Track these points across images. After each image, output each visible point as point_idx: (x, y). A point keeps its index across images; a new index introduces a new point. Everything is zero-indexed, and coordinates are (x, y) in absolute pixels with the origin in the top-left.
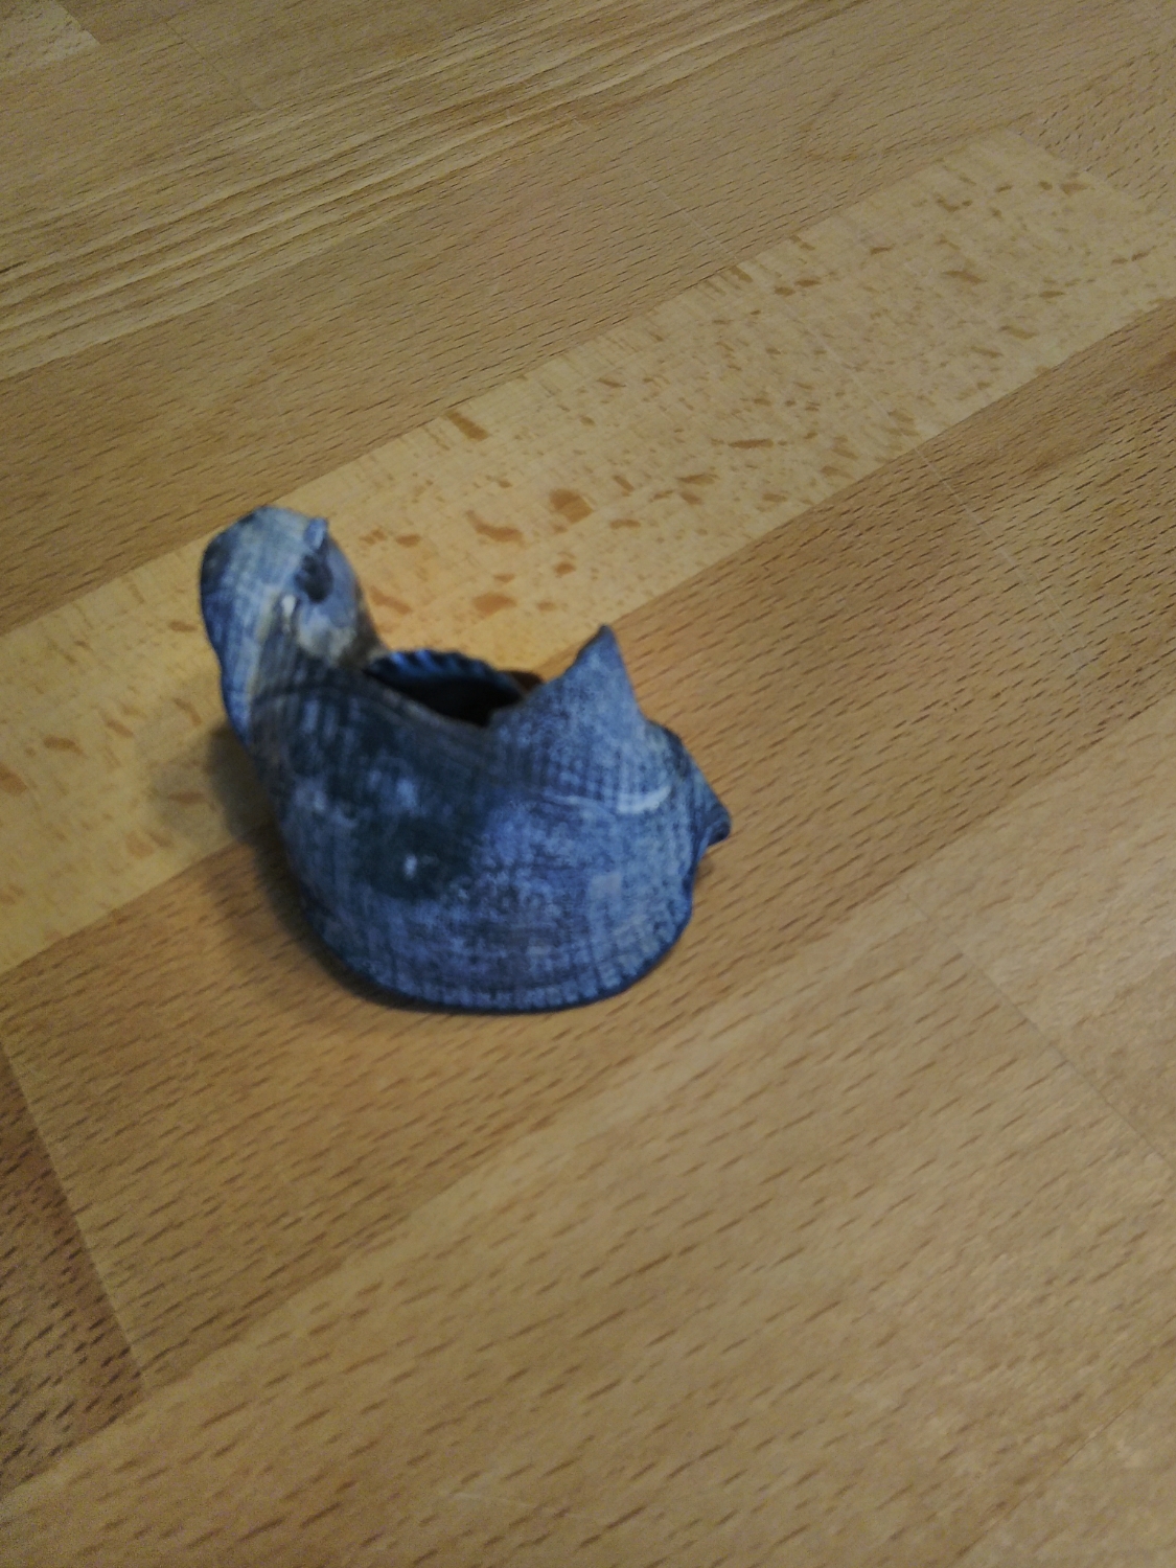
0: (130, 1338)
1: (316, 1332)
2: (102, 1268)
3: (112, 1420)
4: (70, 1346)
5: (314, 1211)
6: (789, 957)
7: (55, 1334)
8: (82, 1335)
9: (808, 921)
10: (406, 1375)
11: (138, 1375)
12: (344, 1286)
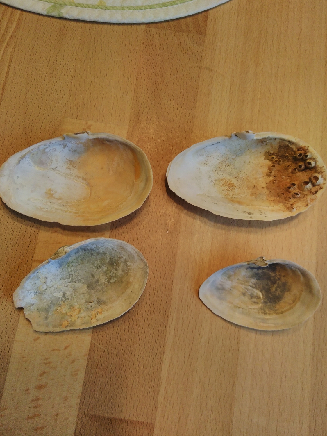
0: (146, 421)
1: (164, 398)
2: (135, 419)
3: (154, 429)
4: (141, 429)
5: (150, 388)
6: (170, 305)
7: (138, 430)
8: (141, 427)
9: (168, 299)
10: (177, 392)
11: (151, 423)
12: (162, 391)
